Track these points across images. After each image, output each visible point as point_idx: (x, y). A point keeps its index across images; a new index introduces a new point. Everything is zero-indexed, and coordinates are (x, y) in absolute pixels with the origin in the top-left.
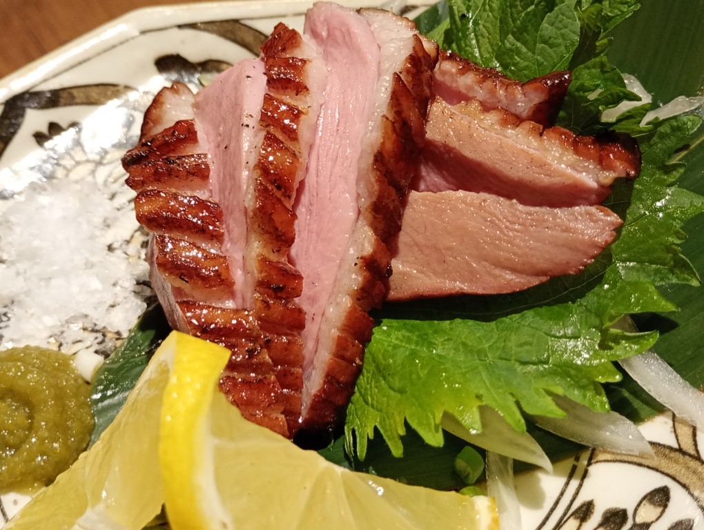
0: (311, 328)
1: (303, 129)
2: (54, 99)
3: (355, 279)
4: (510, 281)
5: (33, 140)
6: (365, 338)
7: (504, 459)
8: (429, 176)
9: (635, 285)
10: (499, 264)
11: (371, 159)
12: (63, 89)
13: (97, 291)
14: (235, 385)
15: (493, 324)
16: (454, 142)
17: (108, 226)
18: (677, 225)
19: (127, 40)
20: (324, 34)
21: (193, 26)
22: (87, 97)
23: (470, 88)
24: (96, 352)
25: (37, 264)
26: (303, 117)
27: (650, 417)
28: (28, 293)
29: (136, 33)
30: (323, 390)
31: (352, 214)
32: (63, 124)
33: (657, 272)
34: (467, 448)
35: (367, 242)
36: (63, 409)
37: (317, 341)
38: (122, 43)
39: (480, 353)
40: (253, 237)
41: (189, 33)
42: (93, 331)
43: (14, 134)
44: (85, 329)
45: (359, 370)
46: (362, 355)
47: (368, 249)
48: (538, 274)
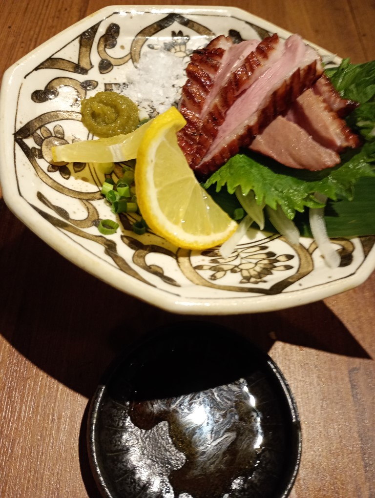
0: (218, 141)
1: (257, 71)
2: (187, 23)
3: (241, 131)
4: (290, 162)
5: (171, 33)
6: (232, 154)
7: (251, 219)
8: (290, 115)
9: (329, 187)
10: (291, 155)
11: (272, 93)
12: (192, 21)
13: (160, 95)
14: (182, 140)
15: (276, 175)
16: (305, 106)
17: (177, 79)
18: (358, 176)
19: (224, 16)
20: (289, 46)
21: (251, 25)
22: (198, 29)
23: (324, 92)
24: (149, 114)
25: (147, 74)
26: (259, 67)
27: (307, 237)
28: (139, 83)
29: (229, 15)
30: (208, 162)
31: (254, 109)
32: (185, 34)
33: (341, 189)
34: (241, 209)
35: (253, 121)
36: (127, 122)
37: (217, 146)
38: (222, 16)
39: (265, 179)
40: (218, 96)
41: (248, 26)
42: (151, 108)
43: (166, 27)
44: (149, 106)
45: (224, 164)
46: (228, 159)
47: (252, 123)
48: (301, 165)
